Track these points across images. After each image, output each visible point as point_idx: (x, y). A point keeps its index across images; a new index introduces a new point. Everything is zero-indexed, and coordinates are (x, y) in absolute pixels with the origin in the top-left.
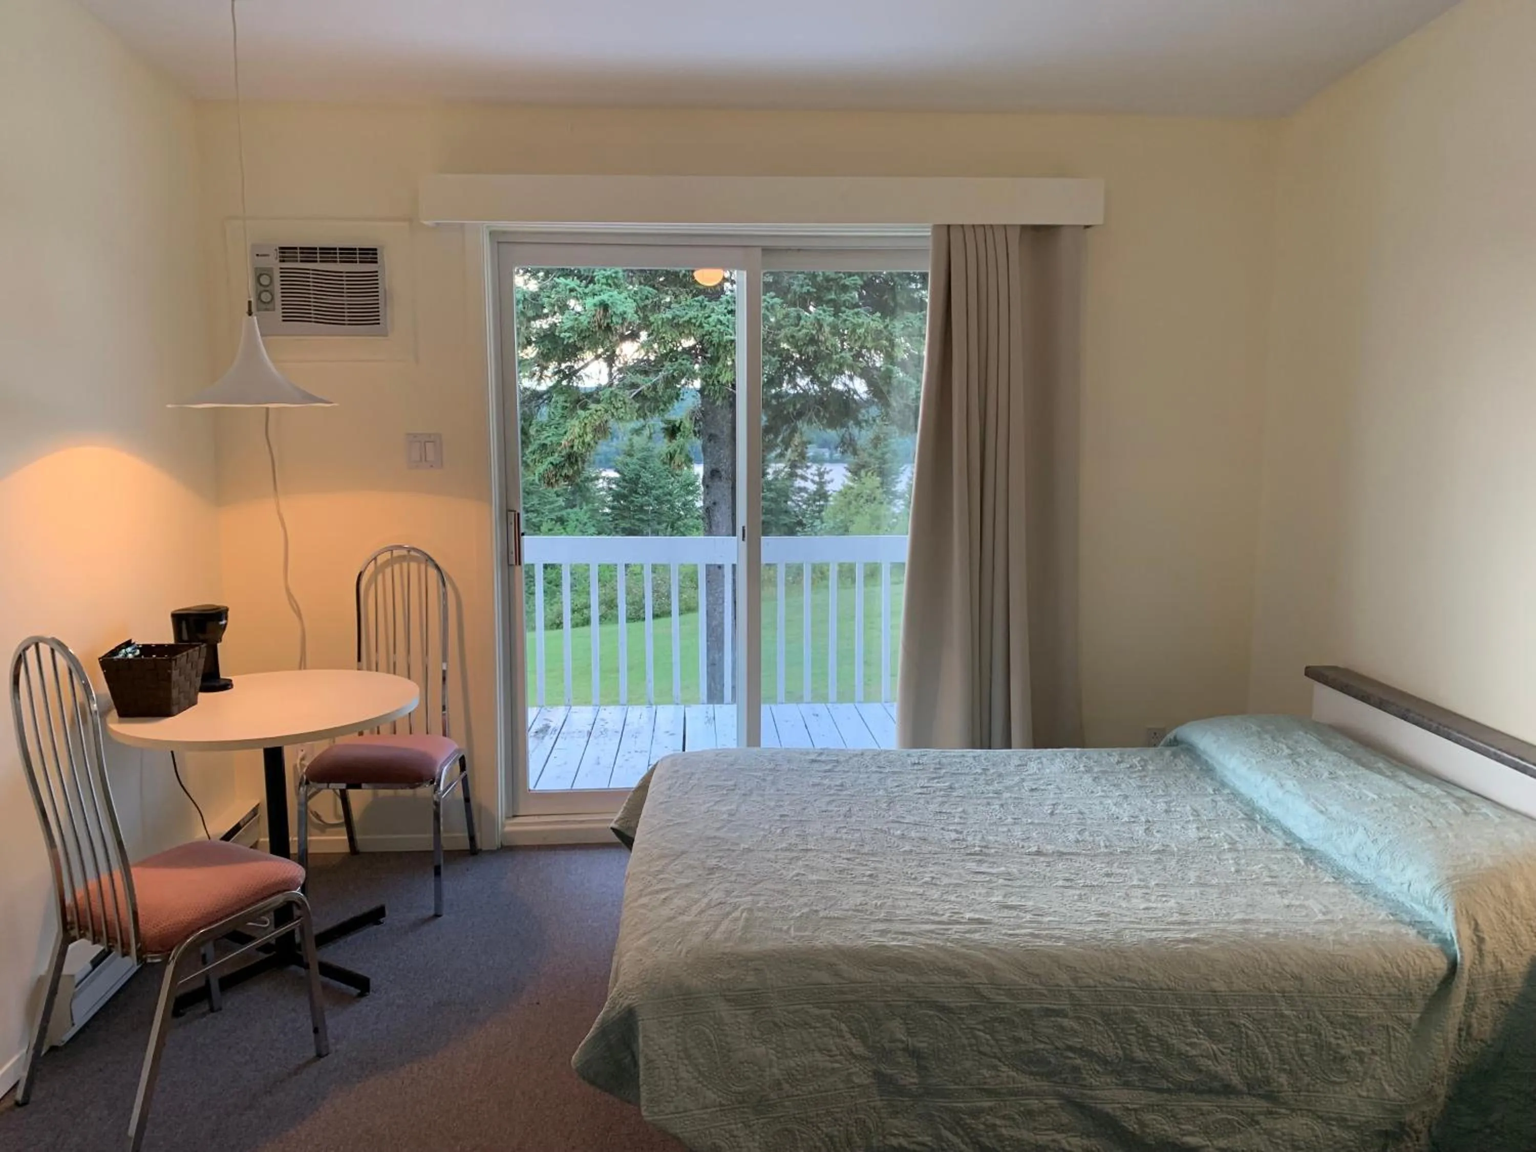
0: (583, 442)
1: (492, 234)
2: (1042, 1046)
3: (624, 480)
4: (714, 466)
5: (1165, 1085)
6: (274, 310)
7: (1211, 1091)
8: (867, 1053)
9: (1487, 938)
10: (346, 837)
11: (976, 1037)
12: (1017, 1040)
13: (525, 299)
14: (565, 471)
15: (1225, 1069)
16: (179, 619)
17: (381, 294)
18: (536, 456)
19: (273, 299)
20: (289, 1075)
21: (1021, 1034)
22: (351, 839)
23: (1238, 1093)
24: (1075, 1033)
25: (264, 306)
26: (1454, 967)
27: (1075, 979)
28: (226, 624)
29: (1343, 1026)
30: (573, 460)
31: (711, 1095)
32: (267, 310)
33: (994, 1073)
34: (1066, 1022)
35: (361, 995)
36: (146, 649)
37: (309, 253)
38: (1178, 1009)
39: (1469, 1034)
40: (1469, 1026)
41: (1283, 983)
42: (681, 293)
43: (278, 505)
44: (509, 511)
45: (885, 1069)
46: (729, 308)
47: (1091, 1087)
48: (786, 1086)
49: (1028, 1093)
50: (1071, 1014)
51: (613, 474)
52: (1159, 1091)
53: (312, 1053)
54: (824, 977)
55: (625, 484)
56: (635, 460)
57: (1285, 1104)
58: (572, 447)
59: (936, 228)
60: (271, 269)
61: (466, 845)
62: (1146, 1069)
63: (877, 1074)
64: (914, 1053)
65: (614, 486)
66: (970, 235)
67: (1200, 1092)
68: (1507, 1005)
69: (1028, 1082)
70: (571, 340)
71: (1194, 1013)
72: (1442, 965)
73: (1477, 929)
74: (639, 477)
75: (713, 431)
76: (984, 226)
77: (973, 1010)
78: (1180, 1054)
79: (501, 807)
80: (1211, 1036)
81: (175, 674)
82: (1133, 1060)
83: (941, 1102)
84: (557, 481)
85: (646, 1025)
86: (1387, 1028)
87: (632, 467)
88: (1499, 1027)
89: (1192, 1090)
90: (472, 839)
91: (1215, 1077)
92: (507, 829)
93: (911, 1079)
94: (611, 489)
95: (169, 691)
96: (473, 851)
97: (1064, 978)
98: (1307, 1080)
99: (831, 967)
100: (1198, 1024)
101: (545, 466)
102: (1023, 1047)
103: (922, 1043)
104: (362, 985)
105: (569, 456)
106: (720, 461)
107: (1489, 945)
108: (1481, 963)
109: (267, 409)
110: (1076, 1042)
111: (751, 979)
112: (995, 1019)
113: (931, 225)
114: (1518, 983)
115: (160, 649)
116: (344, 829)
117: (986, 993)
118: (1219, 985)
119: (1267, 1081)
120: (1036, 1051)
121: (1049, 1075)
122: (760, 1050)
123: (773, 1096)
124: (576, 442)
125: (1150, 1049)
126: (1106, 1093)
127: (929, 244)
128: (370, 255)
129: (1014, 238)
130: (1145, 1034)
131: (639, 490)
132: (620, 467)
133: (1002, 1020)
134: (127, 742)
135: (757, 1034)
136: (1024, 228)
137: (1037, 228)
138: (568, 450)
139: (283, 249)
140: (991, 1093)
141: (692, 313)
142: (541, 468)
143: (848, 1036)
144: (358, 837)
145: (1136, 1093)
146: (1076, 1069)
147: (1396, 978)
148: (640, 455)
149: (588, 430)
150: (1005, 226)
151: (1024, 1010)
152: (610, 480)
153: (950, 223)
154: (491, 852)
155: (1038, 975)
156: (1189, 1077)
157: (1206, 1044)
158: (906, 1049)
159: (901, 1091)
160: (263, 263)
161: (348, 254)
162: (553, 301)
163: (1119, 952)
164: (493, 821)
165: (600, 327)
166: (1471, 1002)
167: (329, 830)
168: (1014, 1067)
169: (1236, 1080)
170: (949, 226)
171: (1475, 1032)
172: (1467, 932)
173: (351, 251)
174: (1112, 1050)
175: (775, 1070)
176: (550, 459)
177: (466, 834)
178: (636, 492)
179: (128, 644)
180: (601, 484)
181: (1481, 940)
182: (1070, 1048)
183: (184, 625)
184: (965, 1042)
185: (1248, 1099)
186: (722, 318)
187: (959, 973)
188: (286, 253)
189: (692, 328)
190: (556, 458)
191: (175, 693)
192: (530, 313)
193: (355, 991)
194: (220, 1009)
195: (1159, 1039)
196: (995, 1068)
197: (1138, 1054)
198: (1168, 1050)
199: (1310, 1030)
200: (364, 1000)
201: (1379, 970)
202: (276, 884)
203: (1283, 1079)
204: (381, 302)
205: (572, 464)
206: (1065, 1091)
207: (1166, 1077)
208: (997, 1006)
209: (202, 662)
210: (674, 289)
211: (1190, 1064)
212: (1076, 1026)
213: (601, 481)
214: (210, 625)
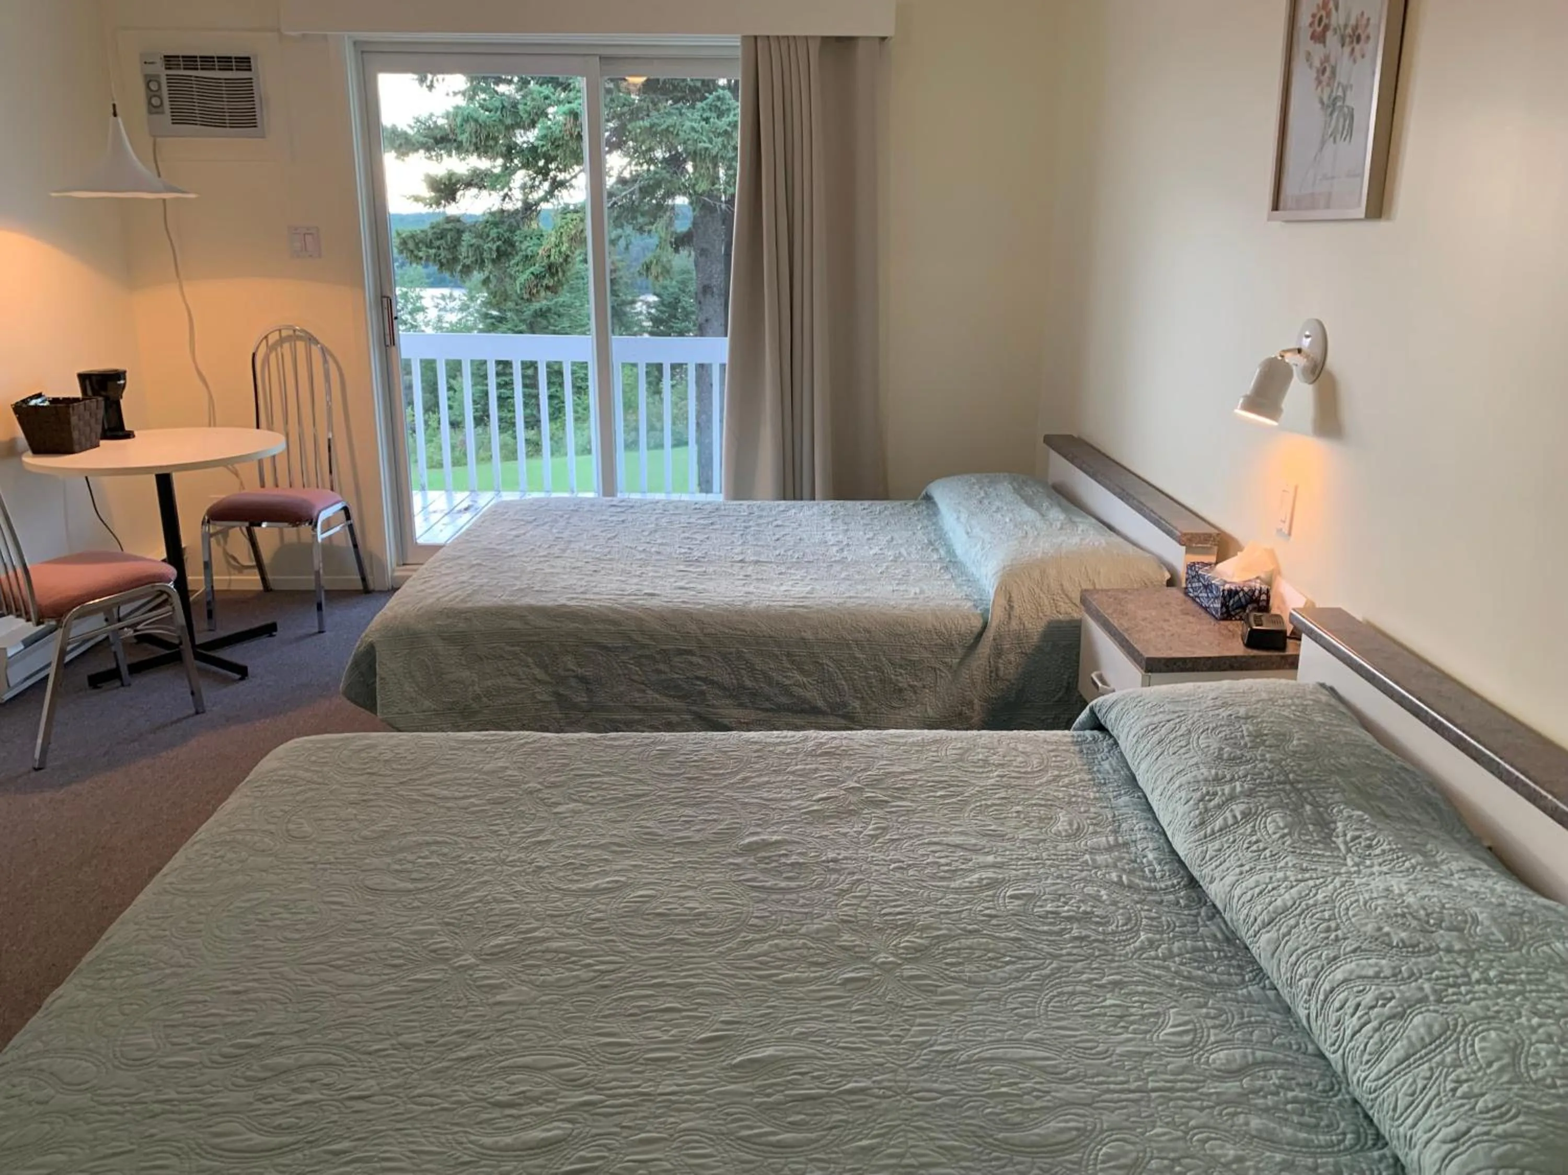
0: (560, 252)
1: (355, 43)
2: (676, 676)
3: (663, 305)
4: (706, 282)
5: (767, 705)
6: (163, 113)
7: (803, 711)
8: (548, 679)
9: (1016, 606)
10: (258, 577)
11: (627, 668)
12: (659, 672)
13: (503, 107)
14: (545, 282)
15: (813, 695)
16: (84, 378)
17: (257, 99)
18: (520, 268)
19: (162, 104)
20: (172, 723)
21: (662, 667)
22: (264, 579)
23: (823, 713)
24: (700, 667)
25: (154, 110)
26: (985, 626)
27: (702, 629)
28: (124, 385)
29: (901, 666)
30: (554, 270)
31: (427, 704)
32: (157, 113)
33: (641, 695)
34: (694, 659)
35: (242, 679)
36: (55, 401)
37: (190, 61)
38: (776, 650)
39: (997, 675)
40: (997, 669)
41: (858, 635)
42: (659, 101)
43: (181, 288)
44: (382, 297)
45: (561, 690)
46: (705, 116)
47: (713, 706)
48: (485, 699)
49: (669, 710)
50: (698, 653)
51: (652, 299)
52: (766, 710)
53: (193, 711)
54: (517, 625)
55: (664, 309)
56: (674, 283)
57: (859, 721)
58: (549, 256)
59: (745, 38)
60: (158, 76)
61: (360, 586)
62: (754, 694)
63: (557, 694)
64: (582, 679)
65: (653, 311)
66: (774, 45)
67: (796, 712)
68: (1026, 654)
69: (668, 702)
70: (544, 149)
71: (789, 655)
72: (977, 624)
73: (1010, 600)
74: (678, 300)
75: (705, 246)
76: (788, 37)
77: (626, 649)
78: (778, 684)
79: (390, 556)
80: (802, 671)
81: (74, 419)
82: (745, 688)
83: (605, 715)
84: (538, 292)
85: (382, 655)
86: (935, 669)
87: (671, 290)
88: (1020, 670)
89: (789, 710)
90: (364, 579)
91: (804, 701)
92: (397, 574)
93: (581, 698)
94: (649, 313)
95: (70, 434)
96: (367, 591)
97: (693, 627)
98: (875, 705)
99: (522, 618)
100: (793, 662)
101: (525, 276)
102: (663, 677)
103: (588, 672)
104: (242, 672)
105: (550, 266)
106: (711, 277)
107: (1017, 611)
108: (1009, 623)
109: (164, 200)
110: (701, 673)
111: (462, 626)
112: (641, 656)
113: (739, 35)
114: (1035, 639)
115: (69, 401)
116: (256, 571)
117: (635, 637)
118: (809, 635)
119: (845, 705)
120: (672, 680)
121: (683, 698)
122: (466, 674)
123: (474, 705)
124: (553, 251)
125: (756, 680)
126: (727, 711)
127: (739, 53)
128: (244, 63)
129: (814, 48)
130: (751, 669)
131: (678, 315)
132: (658, 290)
133: (646, 657)
134: (34, 470)
135: (464, 662)
136: (825, 40)
137: (839, 39)
138: (546, 261)
139: (168, 58)
140: (639, 708)
141: (670, 121)
142: (522, 278)
143: (533, 666)
144: (270, 577)
145: (747, 712)
146: (702, 693)
147: (943, 633)
148: (679, 278)
149: (564, 239)
150: (806, 38)
151: (664, 650)
152: (648, 305)
153: (757, 34)
154: (381, 592)
155: (675, 626)
156: (784, 700)
157: (799, 677)
158: (576, 677)
159: (575, 706)
160: (150, 70)
161: (225, 62)
162: (528, 109)
163: (741, 613)
164: (383, 567)
165: (571, 135)
166: (998, 652)
167: (246, 571)
168: (657, 691)
169: (820, 703)
170: (756, 38)
171: (1001, 673)
172: (1003, 602)
173: (228, 59)
174: (726, 678)
175: (476, 688)
176: (532, 269)
177: (359, 577)
178: (675, 317)
179: (39, 396)
180: (639, 307)
181: (1012, 607)
182: (698, 678)
183: (88, 382)
184: (620, 672)
185: (831, 718)
186: (695, 125)
187: (615, 623)
188: (170, 61)
189: (671, 137)
190: (536, 269)
191: (75, 435)
192: (509, 121)
193: (238, 676)
194: (129, 685)
195: (763, 673)
196: (644, 691)
197: (748, 683)
198: (769, 680)
199: (876, 668)
200: (243, 682)
201: (930, 626)
202: (148, 577)
203: (857, 704)
204: (257, 106)
205: (552, 275)
206: (694, 708)
207: (768, 699)
208: (643, 646)
209: (101, 413)
210: (653, 96)
211: (786, 690)
212: (700, 661)
213: (640, 304)
214: (110, 384)
